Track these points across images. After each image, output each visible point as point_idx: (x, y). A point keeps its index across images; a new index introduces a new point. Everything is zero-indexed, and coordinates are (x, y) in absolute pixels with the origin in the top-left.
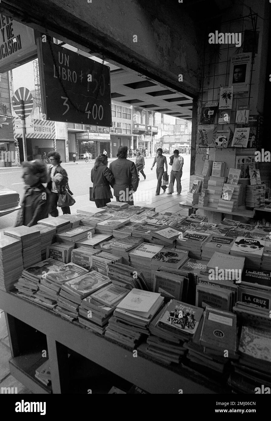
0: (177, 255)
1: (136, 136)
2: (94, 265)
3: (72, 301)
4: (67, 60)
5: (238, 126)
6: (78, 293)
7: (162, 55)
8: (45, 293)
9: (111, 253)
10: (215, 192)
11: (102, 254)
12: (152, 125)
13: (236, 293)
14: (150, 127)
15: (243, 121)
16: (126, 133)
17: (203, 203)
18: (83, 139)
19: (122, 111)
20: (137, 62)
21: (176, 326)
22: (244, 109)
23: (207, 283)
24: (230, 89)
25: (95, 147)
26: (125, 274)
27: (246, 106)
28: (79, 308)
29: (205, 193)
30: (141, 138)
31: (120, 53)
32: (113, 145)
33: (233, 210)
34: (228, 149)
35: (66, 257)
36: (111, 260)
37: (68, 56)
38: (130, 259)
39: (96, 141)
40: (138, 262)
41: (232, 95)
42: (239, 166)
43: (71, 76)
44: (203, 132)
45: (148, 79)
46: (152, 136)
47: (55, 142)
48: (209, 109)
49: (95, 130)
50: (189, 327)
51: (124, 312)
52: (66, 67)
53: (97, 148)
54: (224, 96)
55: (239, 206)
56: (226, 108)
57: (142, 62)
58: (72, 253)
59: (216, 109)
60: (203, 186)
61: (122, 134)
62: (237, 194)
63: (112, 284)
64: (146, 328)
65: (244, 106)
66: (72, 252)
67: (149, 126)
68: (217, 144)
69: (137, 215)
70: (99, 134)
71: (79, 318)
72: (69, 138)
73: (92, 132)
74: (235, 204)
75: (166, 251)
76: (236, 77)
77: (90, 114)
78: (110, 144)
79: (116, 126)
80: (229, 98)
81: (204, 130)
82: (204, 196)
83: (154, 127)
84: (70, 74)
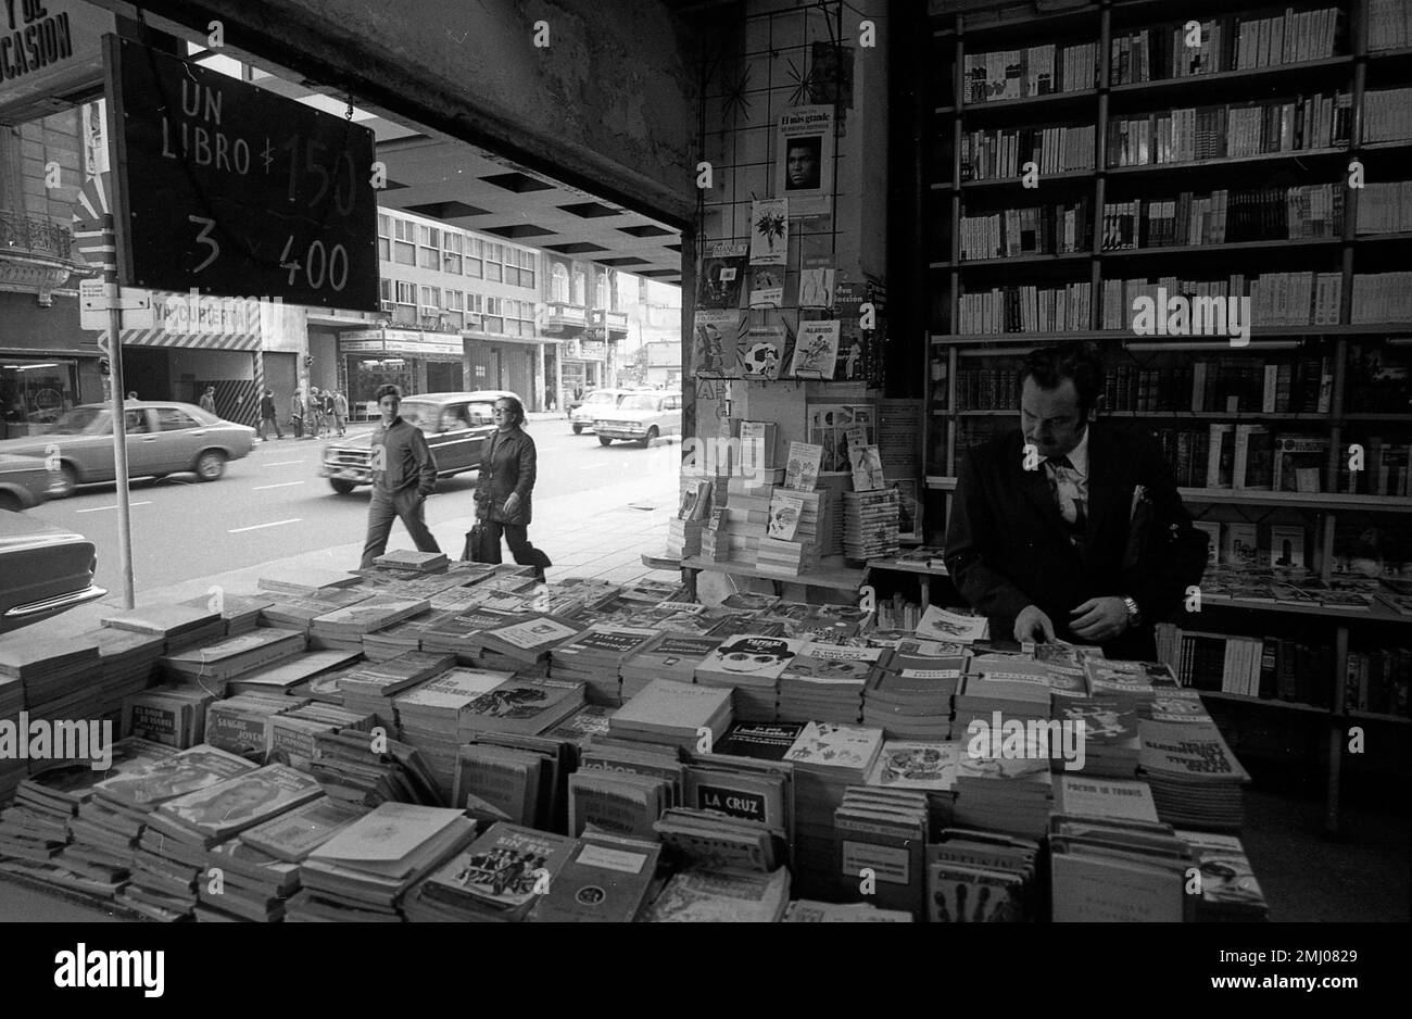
0: (543, 697)
1: (554, 344)
2: (278, 747)
3: (179, 860)
4: (213, 104)
5: (810, 315)
6: (198, 832)
7: (561, 101)
8: (93, 849)
9: (339, 705)
10: (749, 514)
11: (313, 709)
12: (608, 309)
13: (676, 786)
14: (602, 313)
15: (820, 301)
16: (520, 334)
17: (714, 550)
18: (365, 352)
19: (505, 259)
20: (475, 117)
21: (478, 890)
22: (822, 266)
23: (602, 765)
24: (779, 205)
25: (409, 378)
26: (365, 760)
27: (825, 257)
28: (199, 881)
29: (720, 520)
30: (572, 350)
31: (412, 88)
32: (473, 371)
33: (803, 569)
34: (782, 384)
35: (188, 730)
36: (331, 723)
37: (220, 93)
38: (397, 720)
39: (414, 360)
40: (421, 724)
41: (786, 224)
42: (817, 433)
43: (230, 154)
44: (709, 330)
45: (519, 169)
46: (607, 344)
47: (260, 362)
48: (724, 264)
49: (406, 320)
50: (515, 890)
51: (328, 869)
52: (211, 128)
53: (416, 381)
54: (764, 226)
55: (823, 557)
56: (772, 263)
57: (490, 118)
58: (209, 714)
59: (741, 263)
60: (713, 497)
61: (503, 335)
62: (814, 519)
63: (325, 798)
64: (393, 911)
65: (821, 257)
66: (208, 710)
67: (598, 312)
68: (749, 367)
69: (464, 589)
70: (424, 334)
71: (196, 911)
72: (311, 348)
73: (400, 329)
74: (810, 550)
75: (513, 687)
76: (794, 173)
77: (297, 271)
78: (462, 370)
79: (484, 311)
80: (779, 232)
81: (710, 326)
82: (716, 529)
83: (614, 314)
84: (226, 147)
